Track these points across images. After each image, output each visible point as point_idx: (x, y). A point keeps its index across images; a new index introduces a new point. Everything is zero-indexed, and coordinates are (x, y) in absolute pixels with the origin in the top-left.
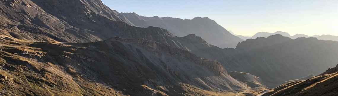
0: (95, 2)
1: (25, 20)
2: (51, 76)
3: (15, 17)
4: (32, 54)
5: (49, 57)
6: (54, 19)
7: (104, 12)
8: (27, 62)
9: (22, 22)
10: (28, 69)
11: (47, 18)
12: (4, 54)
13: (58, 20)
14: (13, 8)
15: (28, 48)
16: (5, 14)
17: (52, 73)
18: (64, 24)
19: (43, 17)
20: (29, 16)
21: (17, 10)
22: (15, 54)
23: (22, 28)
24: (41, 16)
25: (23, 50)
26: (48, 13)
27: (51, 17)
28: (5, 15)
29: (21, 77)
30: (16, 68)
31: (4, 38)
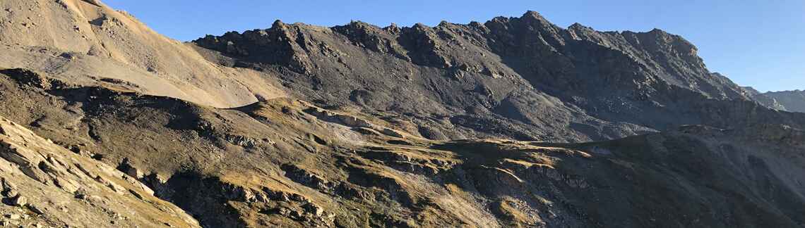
0: (681, 62)
1: (480, 106)
2: (435, 217)
3: (459, 101)
4: (418, 163)
5: (461, 172)
6: (552, 102)
7: (702, 84)
8: (392, 181)
9: (469, 110)
10: (390, 197)
11: (532, 99)
12: (352, 162)
13: (562, 103)
14: (461, 83)
15: (417, 150)
16: (438, 95)
17: (443, 211)
18: (572, 112)
19: (524, 99)
20: (491, 97)
21: (468, 86)
22: (378, 163)
23: (460, 121)
24: (518, 97)
25: (399, 154)
26: (540, 89)
27: (545, 99)
28: (437, 97)
29: (359, 214)
30: (360, 193)
31: (380, 132)
